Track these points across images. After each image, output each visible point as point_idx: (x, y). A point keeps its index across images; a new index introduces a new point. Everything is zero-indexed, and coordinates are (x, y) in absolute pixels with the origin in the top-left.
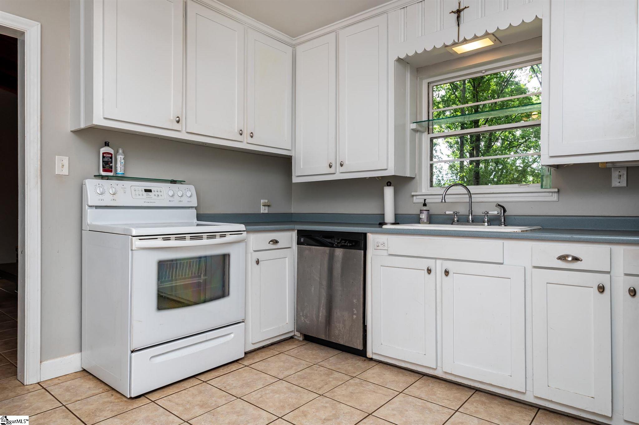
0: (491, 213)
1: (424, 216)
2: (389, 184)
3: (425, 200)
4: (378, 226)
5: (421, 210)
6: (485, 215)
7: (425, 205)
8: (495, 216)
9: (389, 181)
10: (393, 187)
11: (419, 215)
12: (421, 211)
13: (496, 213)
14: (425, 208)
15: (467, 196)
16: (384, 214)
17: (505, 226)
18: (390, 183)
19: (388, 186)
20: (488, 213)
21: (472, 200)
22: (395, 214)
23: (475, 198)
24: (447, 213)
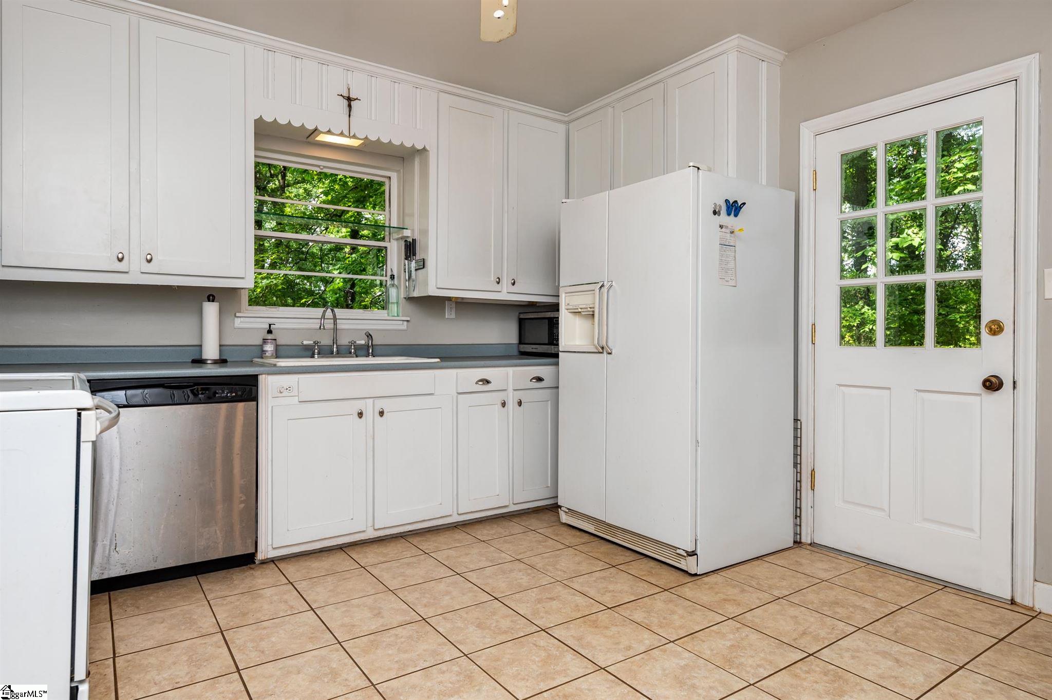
0: (358, 342)
1: (269, 348)
2: (211, 298)
3: (270, 325)
4: (191, 364)
5: (264, 339)
6: (352, 345)
7: (270, 332)
8: (362, 345)
9: (211, 295)
10: (218, 303)
11: (262, 346)
12: (265, 341)
13: (363, 342)
14: (270, 336)
15: (333, 320)
16: (201, 346)
17: (374, 357)
18: (213, 296)
19: (209, 301)
20: (355, 342)
21: (337, 327)
22: (220, 346)
23: (341, 325)
24: (305, 343)
